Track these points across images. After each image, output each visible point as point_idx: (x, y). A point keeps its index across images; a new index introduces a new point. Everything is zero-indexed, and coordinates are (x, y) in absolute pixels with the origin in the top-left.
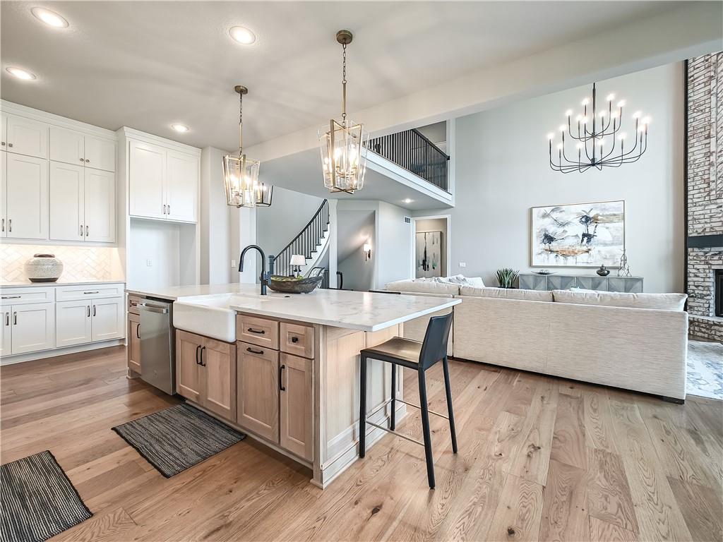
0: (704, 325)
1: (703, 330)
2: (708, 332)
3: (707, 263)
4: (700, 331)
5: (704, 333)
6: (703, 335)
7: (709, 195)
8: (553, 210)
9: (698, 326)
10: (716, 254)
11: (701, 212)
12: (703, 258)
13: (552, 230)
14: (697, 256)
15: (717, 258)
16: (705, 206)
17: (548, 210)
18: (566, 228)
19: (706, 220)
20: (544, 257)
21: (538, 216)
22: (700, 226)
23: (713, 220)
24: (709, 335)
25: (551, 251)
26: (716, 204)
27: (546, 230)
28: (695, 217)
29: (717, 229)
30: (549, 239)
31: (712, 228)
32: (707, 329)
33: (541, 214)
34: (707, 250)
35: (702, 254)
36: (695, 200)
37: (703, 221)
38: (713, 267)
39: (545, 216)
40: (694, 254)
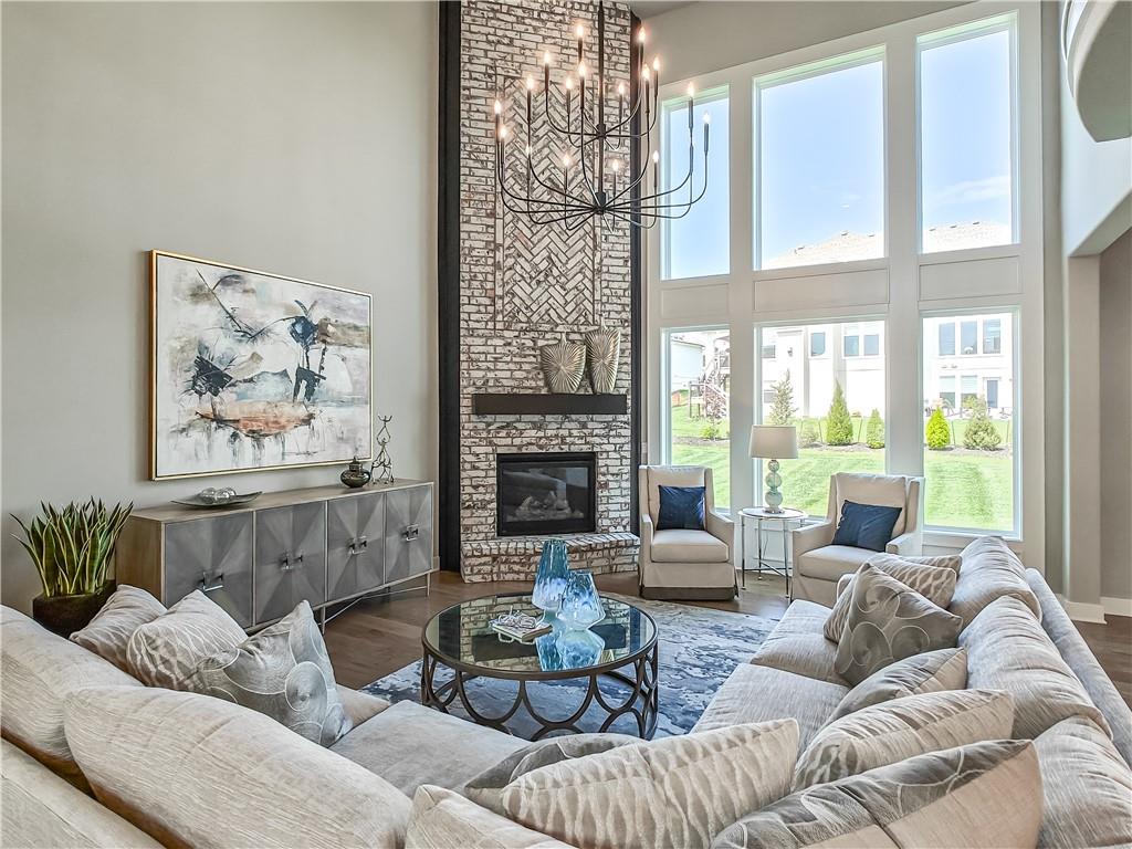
0: (516, 559)
1: (516, 568)
2: (526, 569)
3: (491, 444)
4: (512, 571)
5: (518, 573)
6: (516, 577)
7: (493, 319)
8: (224, 281)
9: (505, 562)
10: (502, 428)
11: (481, 349)
12: (484, 435)
13: (221, 346)
14: (475, 429)
15: (503, 434)
16: (488, 338)
17: (210, 277)
18: (260, 347)
19: (489, 364)
20: (197, 443)
21: (176, 291)
22: (481, 374)
23: (500, 366)
24: (527, 574)
25: (220, 421)
26: (502, 337)
27: (202, 348)
28: (473, 356)
29: (505, 382)
30: (210, 376)
31: (497, 380)
32: (523, 564)
33: (185, 286)
34: (489, 418)
35: (482, 426)
36: (472, 325)
37: (483, 365)
38: (500, 451)
39: (199, 294)
40: (471, 426)
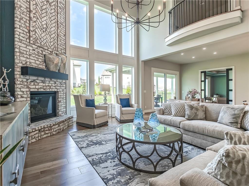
0: (47, 129)
1: (47, 132)
2: (50, 132)
3: (28, 87)
4: (45, 134)
5: (48, 134)
6: (47, 135)
7: (29, 39)
9: (43, 131)
10: (32, 81)
11: (25, 49)
12: (26, 84)
14: (22, 81)
15: (32, 84)
16: (27, 45)
19: (27, 56)
22: (24, 59)
23: (31, 57)
24: (51, 133)
26: (32, 47)
28: (21, 51)
29: (33, 64)
31: (30, 63)
32: (49, 130)
34: (27, 77)
35: (25, 80)
36: (21, 38)
37: (26, 56)
38: (31, 90)
40: (21, 80)
